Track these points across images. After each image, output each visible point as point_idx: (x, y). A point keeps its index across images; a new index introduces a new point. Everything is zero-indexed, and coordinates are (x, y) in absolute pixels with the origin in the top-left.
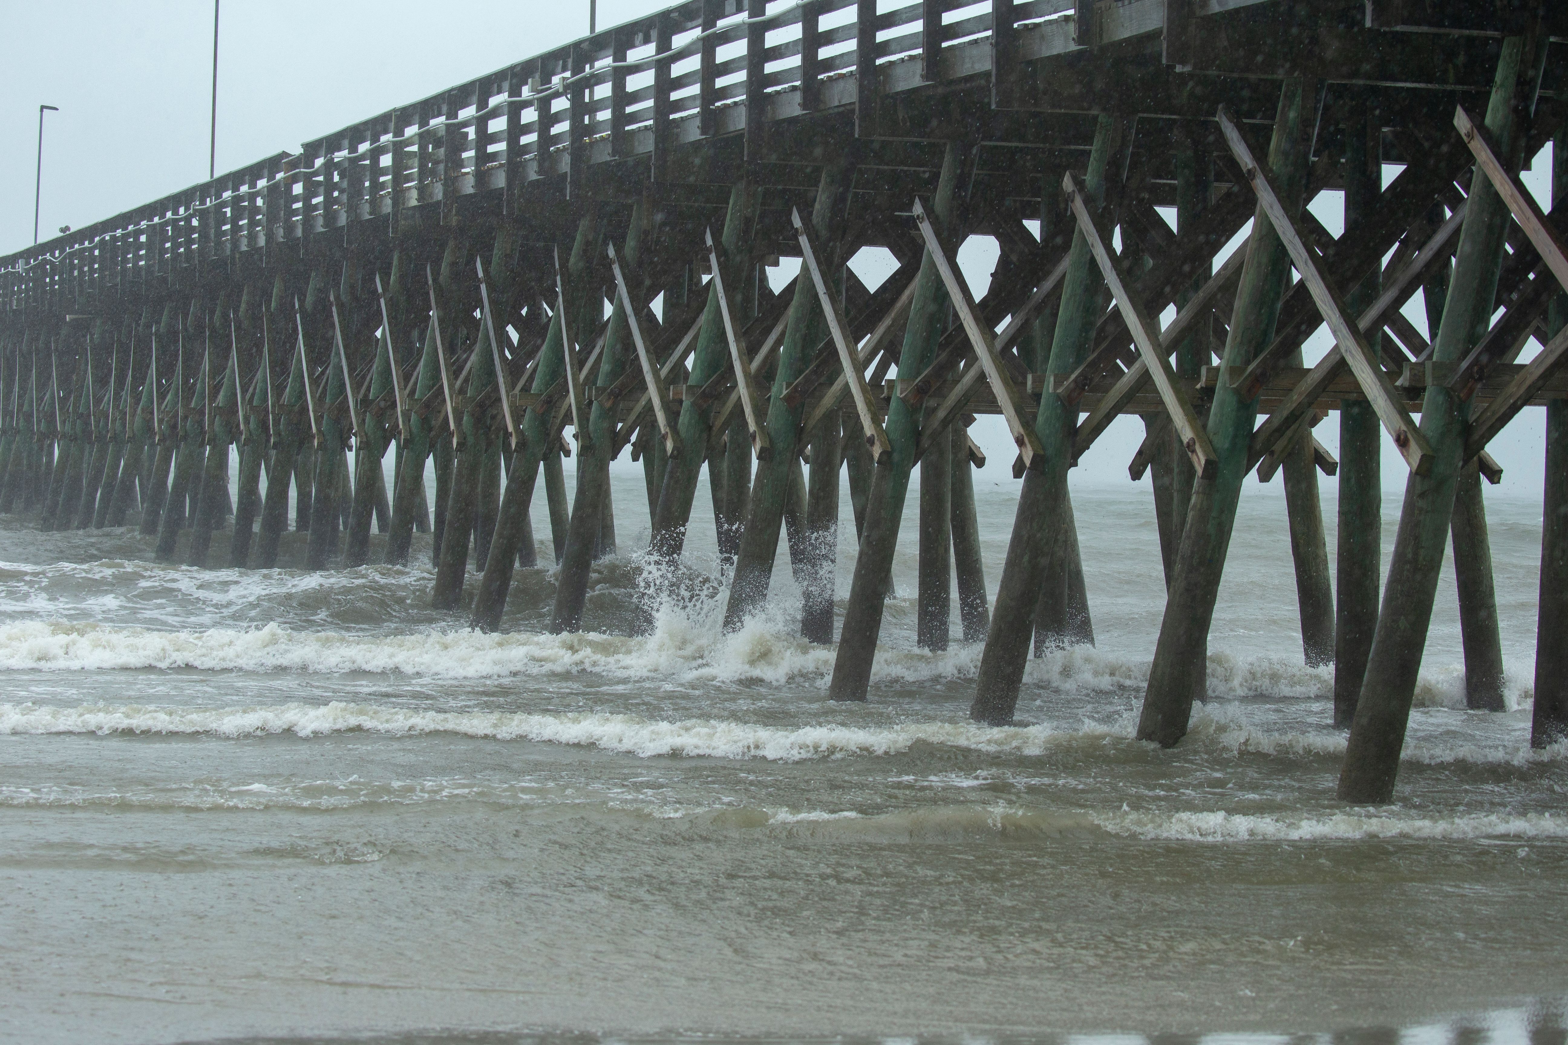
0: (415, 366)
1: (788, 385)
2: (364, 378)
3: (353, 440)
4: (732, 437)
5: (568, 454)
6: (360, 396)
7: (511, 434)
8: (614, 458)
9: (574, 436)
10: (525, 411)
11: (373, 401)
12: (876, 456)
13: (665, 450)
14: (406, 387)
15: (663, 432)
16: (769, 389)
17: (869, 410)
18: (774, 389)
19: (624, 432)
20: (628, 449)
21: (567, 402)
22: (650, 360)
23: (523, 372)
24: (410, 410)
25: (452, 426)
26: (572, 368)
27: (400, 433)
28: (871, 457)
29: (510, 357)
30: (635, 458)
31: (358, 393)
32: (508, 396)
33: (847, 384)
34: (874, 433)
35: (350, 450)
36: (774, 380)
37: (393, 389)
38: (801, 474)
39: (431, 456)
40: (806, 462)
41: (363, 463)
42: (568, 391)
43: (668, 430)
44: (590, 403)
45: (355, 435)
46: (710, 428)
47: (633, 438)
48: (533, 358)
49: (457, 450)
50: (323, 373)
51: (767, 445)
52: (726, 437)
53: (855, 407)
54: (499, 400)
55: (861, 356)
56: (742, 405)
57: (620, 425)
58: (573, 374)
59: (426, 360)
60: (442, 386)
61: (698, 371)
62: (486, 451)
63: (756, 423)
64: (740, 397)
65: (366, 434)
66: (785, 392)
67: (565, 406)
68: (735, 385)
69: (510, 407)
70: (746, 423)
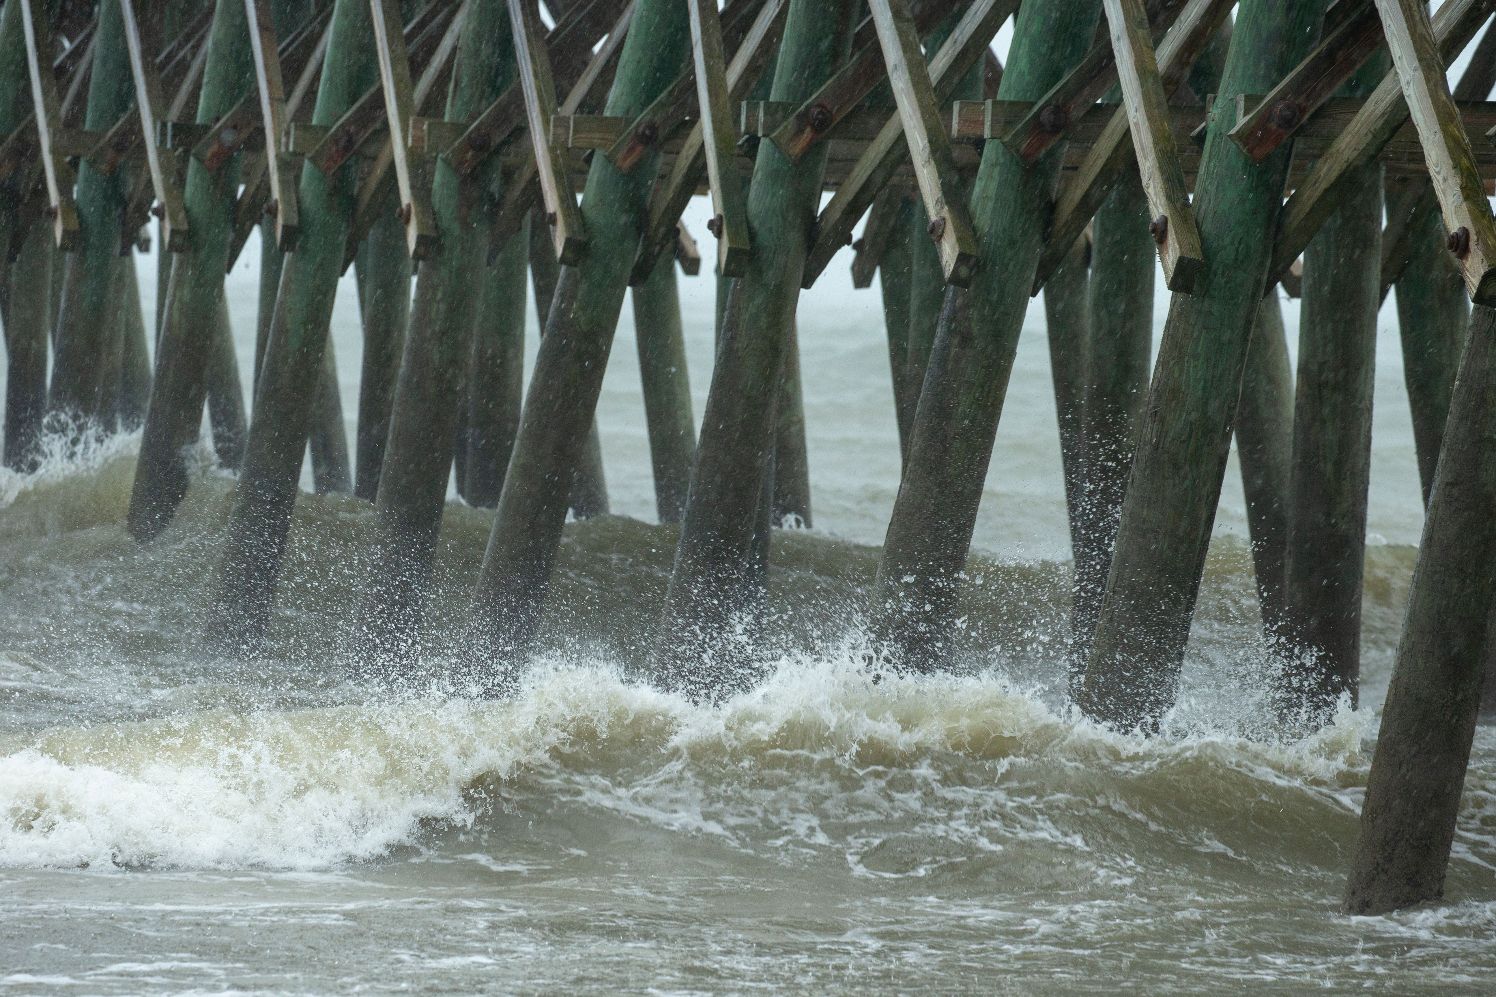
0: (314, 40)
1: (1251, 101)
2: (183, 67)
3: (152, 228)
4: (1104, 232)
5: (692, 267)
6: (174, 114)
7: (552, 219)
8: (808, 282)
9: (711, 225)
10: (588, 160)
11: (206, 128)
12: (1473, 282)
13: (936, 262)
14: (288, 95)
15: (933, 217)
16: (1202, 112)
17: (1457, 165)
18: (1215, 112)
19: (837, 214)
20: (845, 256)
21: (692, 141)
22: (902, 34)
23: (585, 64)
24: (299, 155)
25: (406, 196)
26: (707, 55)
27: (273, 212)
28: (1461, 283)
29: (550, 24)
30: (861, 280)
31: (167, 106)
32: (546, 122)
33: (1400, 102)
34: (1468, 224)
35: (145, 247)
36: (1214, 90)
37: (256, 101)
38: (1278, 326)
39: (351, 269)
40: (1293, 293)
41: (178, 284)
42: (696, 114)
43: (946, 212)
44: (753, 142)
45: (159, 213)
46: (1051, 208)
47: (858, 232)
48: (608, 28)
49: (417, 256)
50: (77, 54)
51: (1196, 255)
52: (1090, 231)
53: (1419, 157)
54: (522, 131)
55: (1439, 29)
56: (1132, 153)
57: (827, 197)
58: (709, 69)
59: (338, 33)
60: (379, 96)
61: (1023, 63)
62: (492, 255)
63: (1169, 198)
64: (1128, 132)
65: (187, 212)
66: (1242, 120)
67: (688, 153)
68: (1116, 103)
69: (552, 150)
70: (1140, 196)
